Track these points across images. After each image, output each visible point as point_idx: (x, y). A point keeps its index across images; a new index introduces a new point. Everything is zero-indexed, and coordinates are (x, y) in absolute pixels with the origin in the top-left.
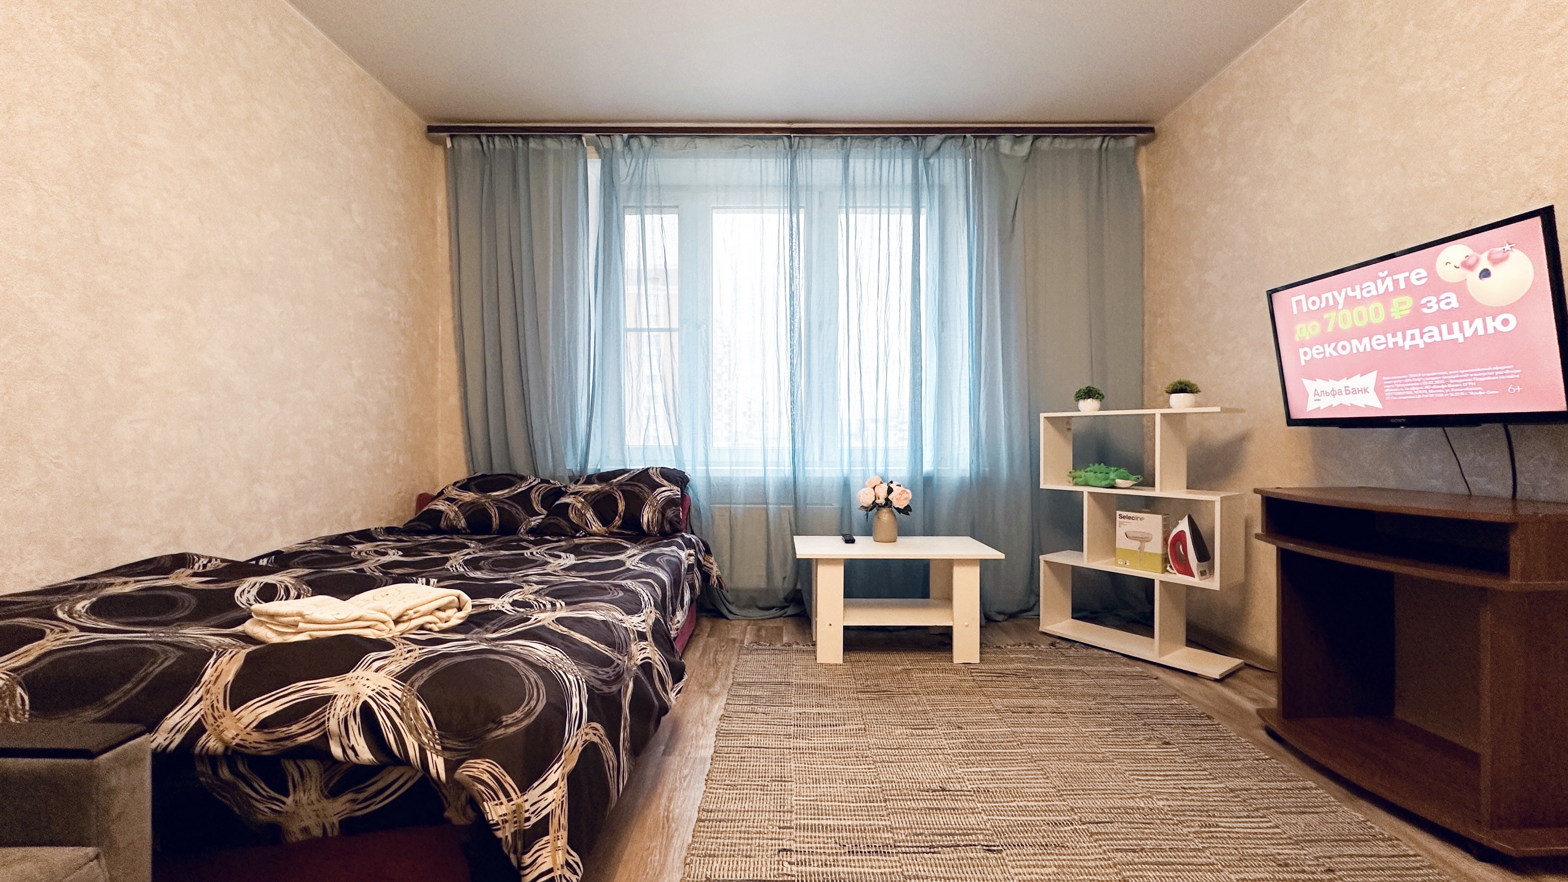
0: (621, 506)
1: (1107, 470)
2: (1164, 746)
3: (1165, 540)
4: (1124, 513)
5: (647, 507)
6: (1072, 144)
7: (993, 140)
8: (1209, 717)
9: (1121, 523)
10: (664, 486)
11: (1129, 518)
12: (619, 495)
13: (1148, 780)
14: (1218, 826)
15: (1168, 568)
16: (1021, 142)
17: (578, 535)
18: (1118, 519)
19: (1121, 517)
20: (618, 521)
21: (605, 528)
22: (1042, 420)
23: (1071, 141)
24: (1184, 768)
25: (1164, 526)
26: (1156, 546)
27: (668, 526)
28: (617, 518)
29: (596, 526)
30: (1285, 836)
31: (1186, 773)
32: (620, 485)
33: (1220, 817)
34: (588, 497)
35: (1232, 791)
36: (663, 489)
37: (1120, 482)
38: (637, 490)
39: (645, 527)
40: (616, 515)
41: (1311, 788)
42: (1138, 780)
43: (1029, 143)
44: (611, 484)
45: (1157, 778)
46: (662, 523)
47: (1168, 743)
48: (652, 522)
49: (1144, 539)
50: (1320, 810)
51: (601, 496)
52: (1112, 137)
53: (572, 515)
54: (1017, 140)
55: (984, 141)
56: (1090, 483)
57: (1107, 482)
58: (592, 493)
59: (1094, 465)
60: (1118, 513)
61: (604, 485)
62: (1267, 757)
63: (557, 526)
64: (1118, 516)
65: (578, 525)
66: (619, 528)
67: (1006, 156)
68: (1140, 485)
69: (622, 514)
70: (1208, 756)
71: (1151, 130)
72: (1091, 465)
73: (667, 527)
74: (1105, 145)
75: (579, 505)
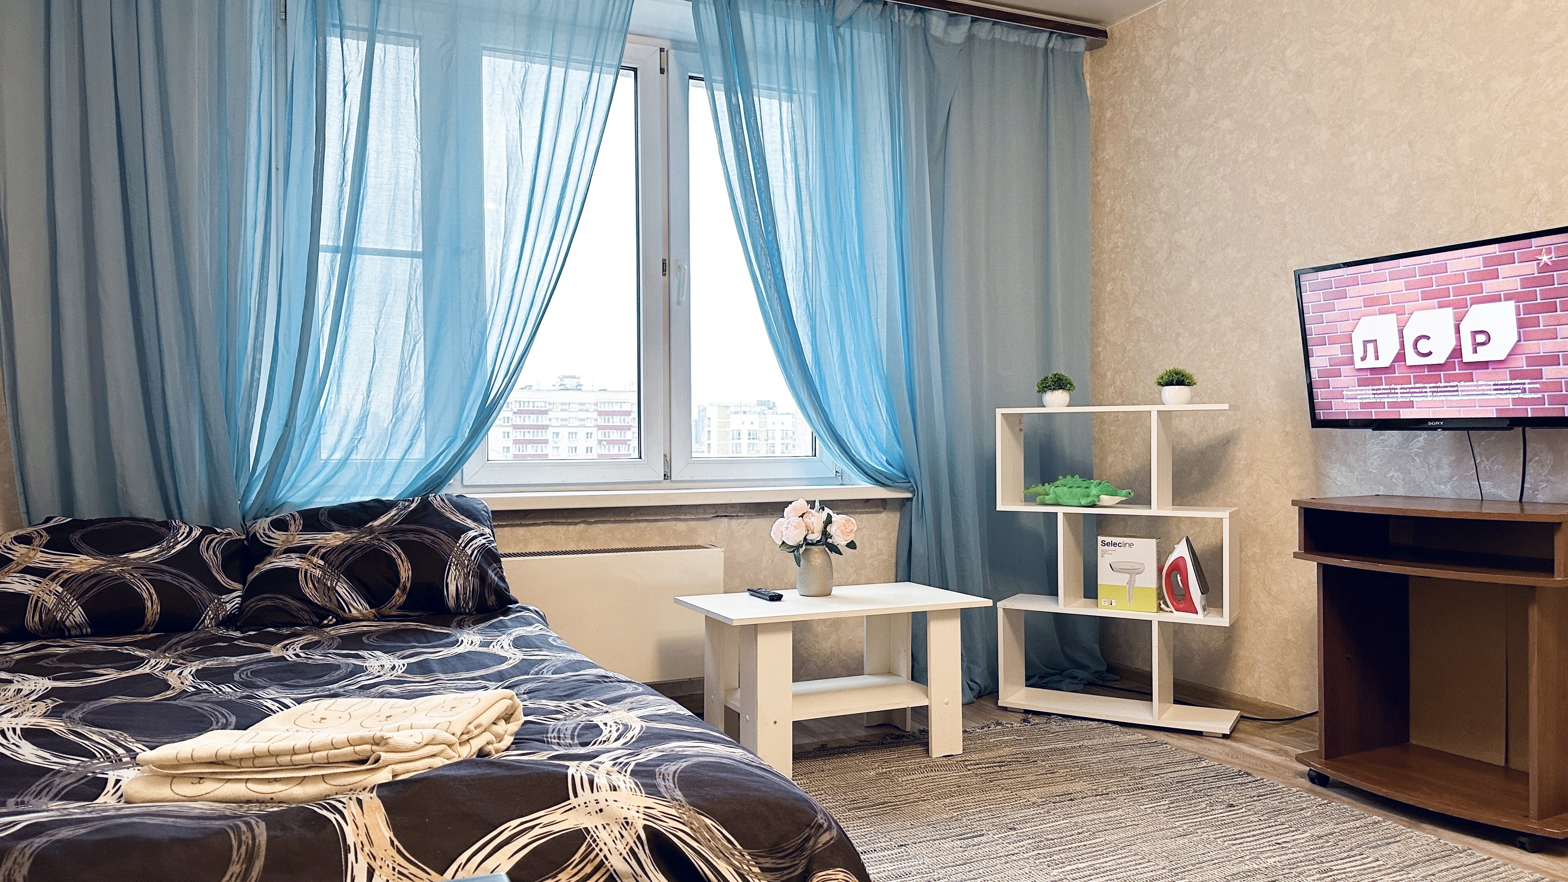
0: (405, 572)
1: (1085, 484)
2: (1231, 809)
3: (1160, 570)
4: (1108, 539)
5: (453, 568)
6: (1014, 37)
7: (920, 14)
8: (1249, 774)
9: (1104, 552)
10: (471, 529)
11: (1115, 544)
12: (394, 551)
13: (1241, 843)
14: (1332, 870)
15: (1163, 606)
16: (956, 23)
17: (325, 622)
18: (1100, 547)
19: (1104, 544)
20: (399, 597)
21: (373, 610)
22: (999, 418)
23: (1012, 31)
24: (1265, 826)
25: (1159, 553)
26: (1149, 580)
27: (493, 598)
28: (398, 591)
29: (358, 606)
30: (1388, 866)
31: (1269, 830)
32: (391, 532)
33: (1328, 862)
34: (332, 557)
35: (1320, 837)
36: (472, 534)
37: (1106, 499)
38: (427, 539)
39: (451, 603)
40: (397, 586)
41: (1379, 822)
42: (1233, 845)
43: (967, 27)
44: (372, 530)
45: (1248, 839)
46: (482, 594)
47: (1232, 805)
48: (465, 593)
49: (1134, 571)
50: (1398, 839)
51: (358, 554)
52: (1060, 34)
53: (309, 591)
54: (953, 20)
55: (910, 14)
56: (1061, 501)
57: (1089, 500)
58: (334, 549)
59: (1065, 477)
60: (1100, 538)
61: (355, 532)
62: (1326, 801)
63: (282, 610)
64: (1099, 543)
65: (322, 608)
66: (401, 608)
67: (937, 40)
68: (1129, 502)
69: (408, 585)
70: (1278, 812)
71: (1104, 34)
72: (1061, 477)
73: (491, 600)
74: (1051, 45)
75: (318, 573)
